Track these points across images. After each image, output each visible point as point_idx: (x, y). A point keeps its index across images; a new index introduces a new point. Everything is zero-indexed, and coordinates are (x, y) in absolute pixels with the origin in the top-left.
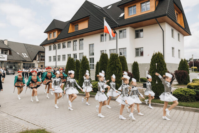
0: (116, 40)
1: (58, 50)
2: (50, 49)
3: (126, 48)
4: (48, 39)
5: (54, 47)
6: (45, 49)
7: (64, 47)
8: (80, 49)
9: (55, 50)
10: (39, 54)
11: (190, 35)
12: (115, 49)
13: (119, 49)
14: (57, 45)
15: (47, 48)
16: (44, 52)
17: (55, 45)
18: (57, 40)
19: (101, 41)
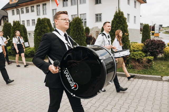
0: (77, 6)
1: (21, 15)
2: (13, 14)
3: (86, 14)
4: (10, 3)
5: (17, 12)
6: (7, 13)
7: (27, 11)
8: (44, 14)
9: (19, 15)
10: (4, 19)
11: (146, 2)
12: (76, 15)
13: (80, 14)
14: (20, 9)
15: (10, 12)
16: (7, 17)
17: (18, 9)
18: (18, 4)
19: (64, 6)
